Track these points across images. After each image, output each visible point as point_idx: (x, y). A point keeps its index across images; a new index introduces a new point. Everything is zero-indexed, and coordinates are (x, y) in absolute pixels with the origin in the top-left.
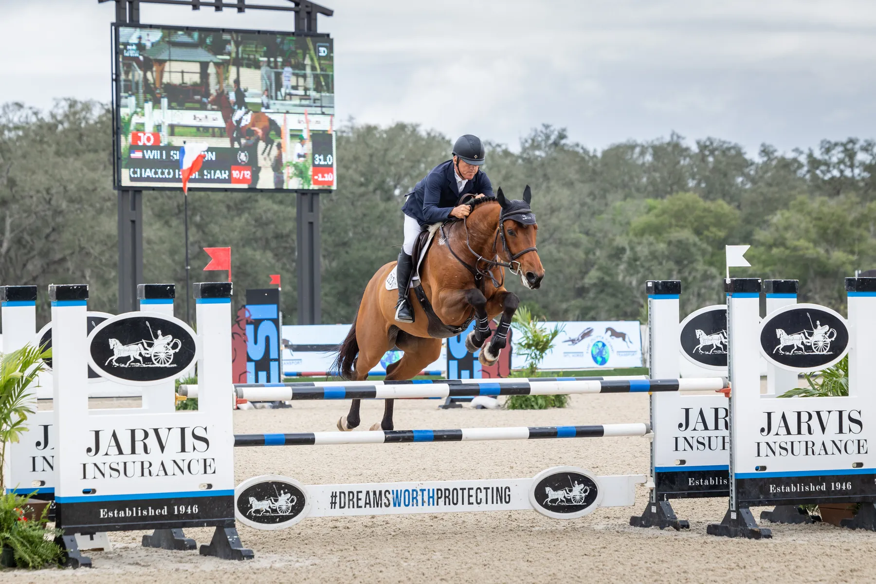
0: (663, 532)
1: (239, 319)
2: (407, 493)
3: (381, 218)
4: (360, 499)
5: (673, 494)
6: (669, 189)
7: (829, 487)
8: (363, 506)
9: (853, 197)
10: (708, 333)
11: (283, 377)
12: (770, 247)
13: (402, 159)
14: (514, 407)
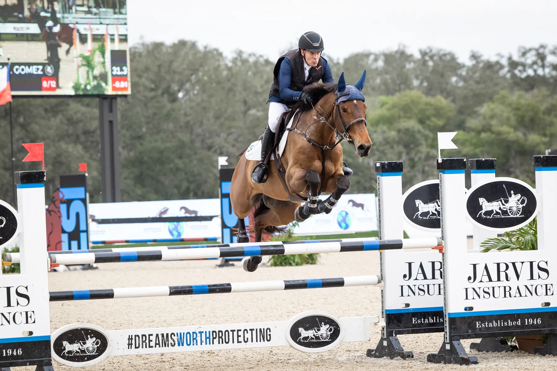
0: (393, 361)
1: (55, 199)
2: (188, 335)
3: (168, 116)
4: (152, 341)
5: (400, 331)
6: (397, 88)
7: (523, 322)
8: (154, 346)
9: (544, 91)
10: (425, 202)
11: (91, 245)
12: (479, 132)
13: (184, 69)
14: (275, 265)
